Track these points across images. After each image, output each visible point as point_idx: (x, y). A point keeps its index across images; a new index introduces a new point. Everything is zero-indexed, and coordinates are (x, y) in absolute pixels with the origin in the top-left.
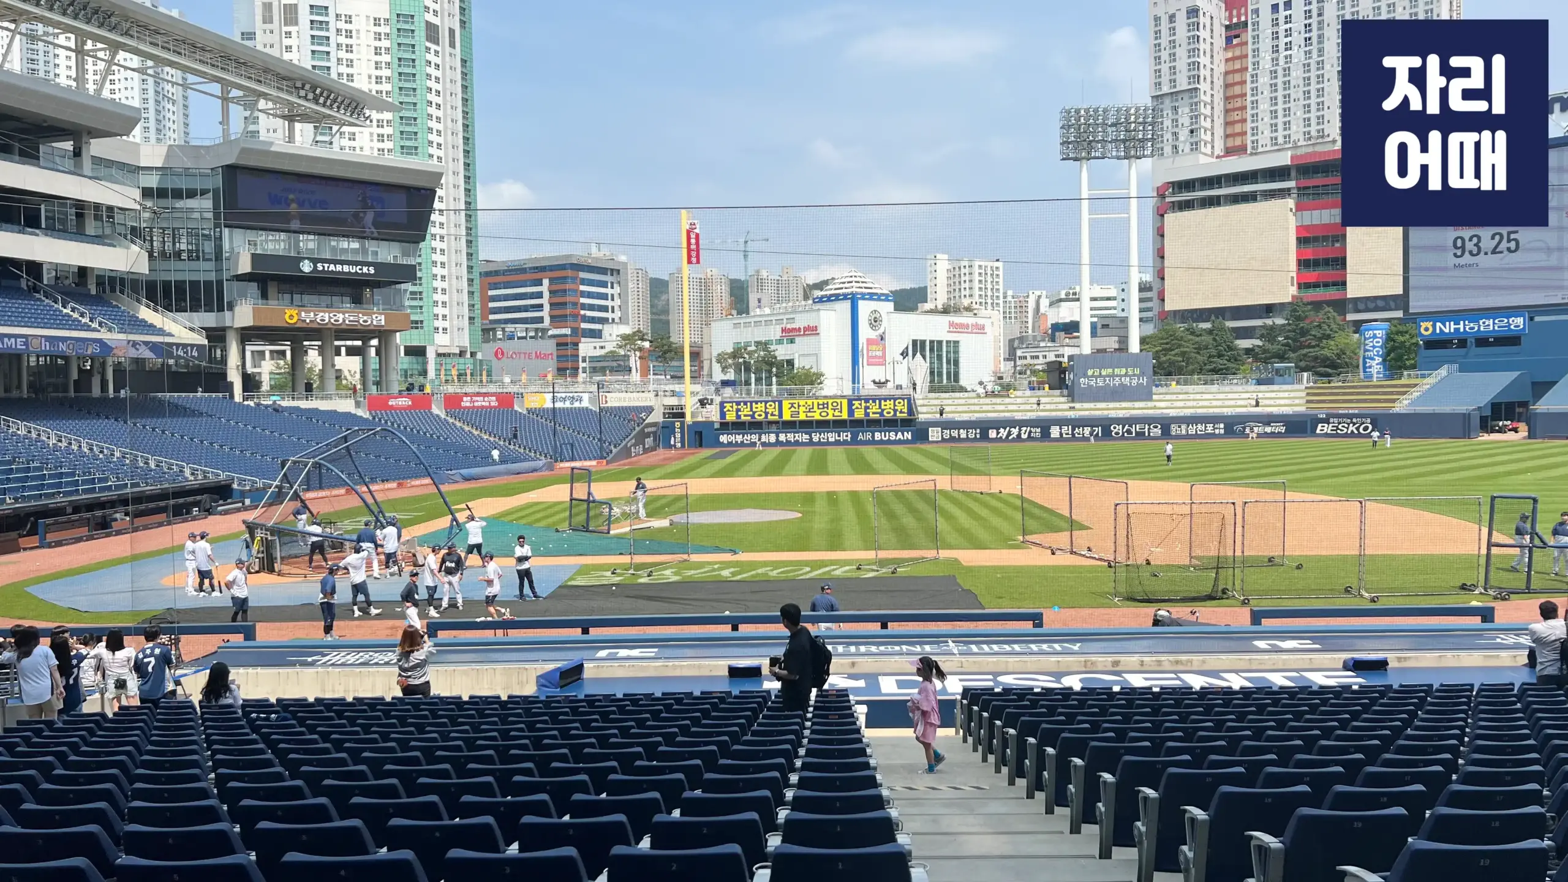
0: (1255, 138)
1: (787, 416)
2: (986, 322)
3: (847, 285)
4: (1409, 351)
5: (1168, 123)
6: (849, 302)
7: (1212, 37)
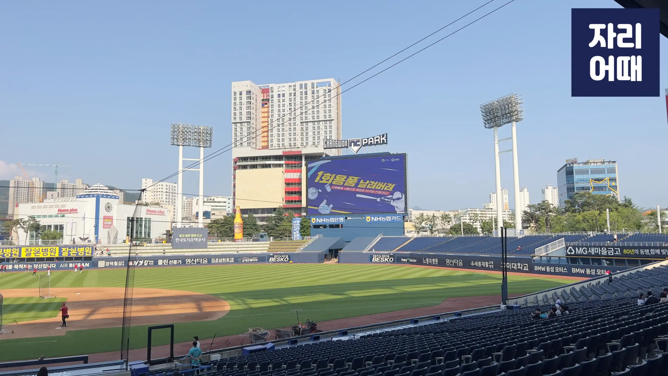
0: (272, 143)
1: (23, 255)
2: (165, 211)
3: (95, 190)
4: (308, 229)
5: (238, 134)
6: (95, 198)
7: (256, 103)
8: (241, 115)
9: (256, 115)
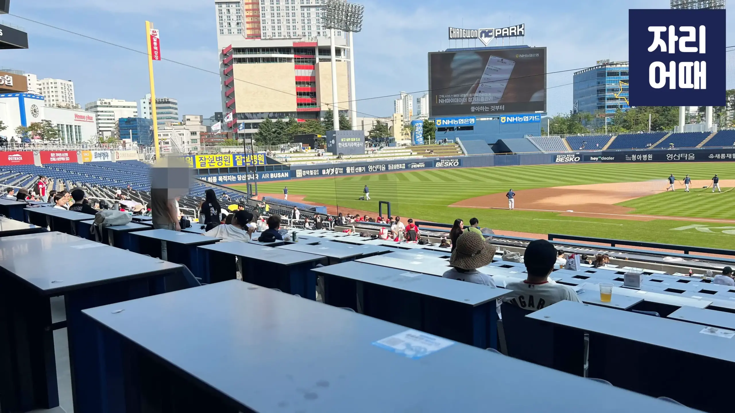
0: (265, 31)
6: (17, 99)
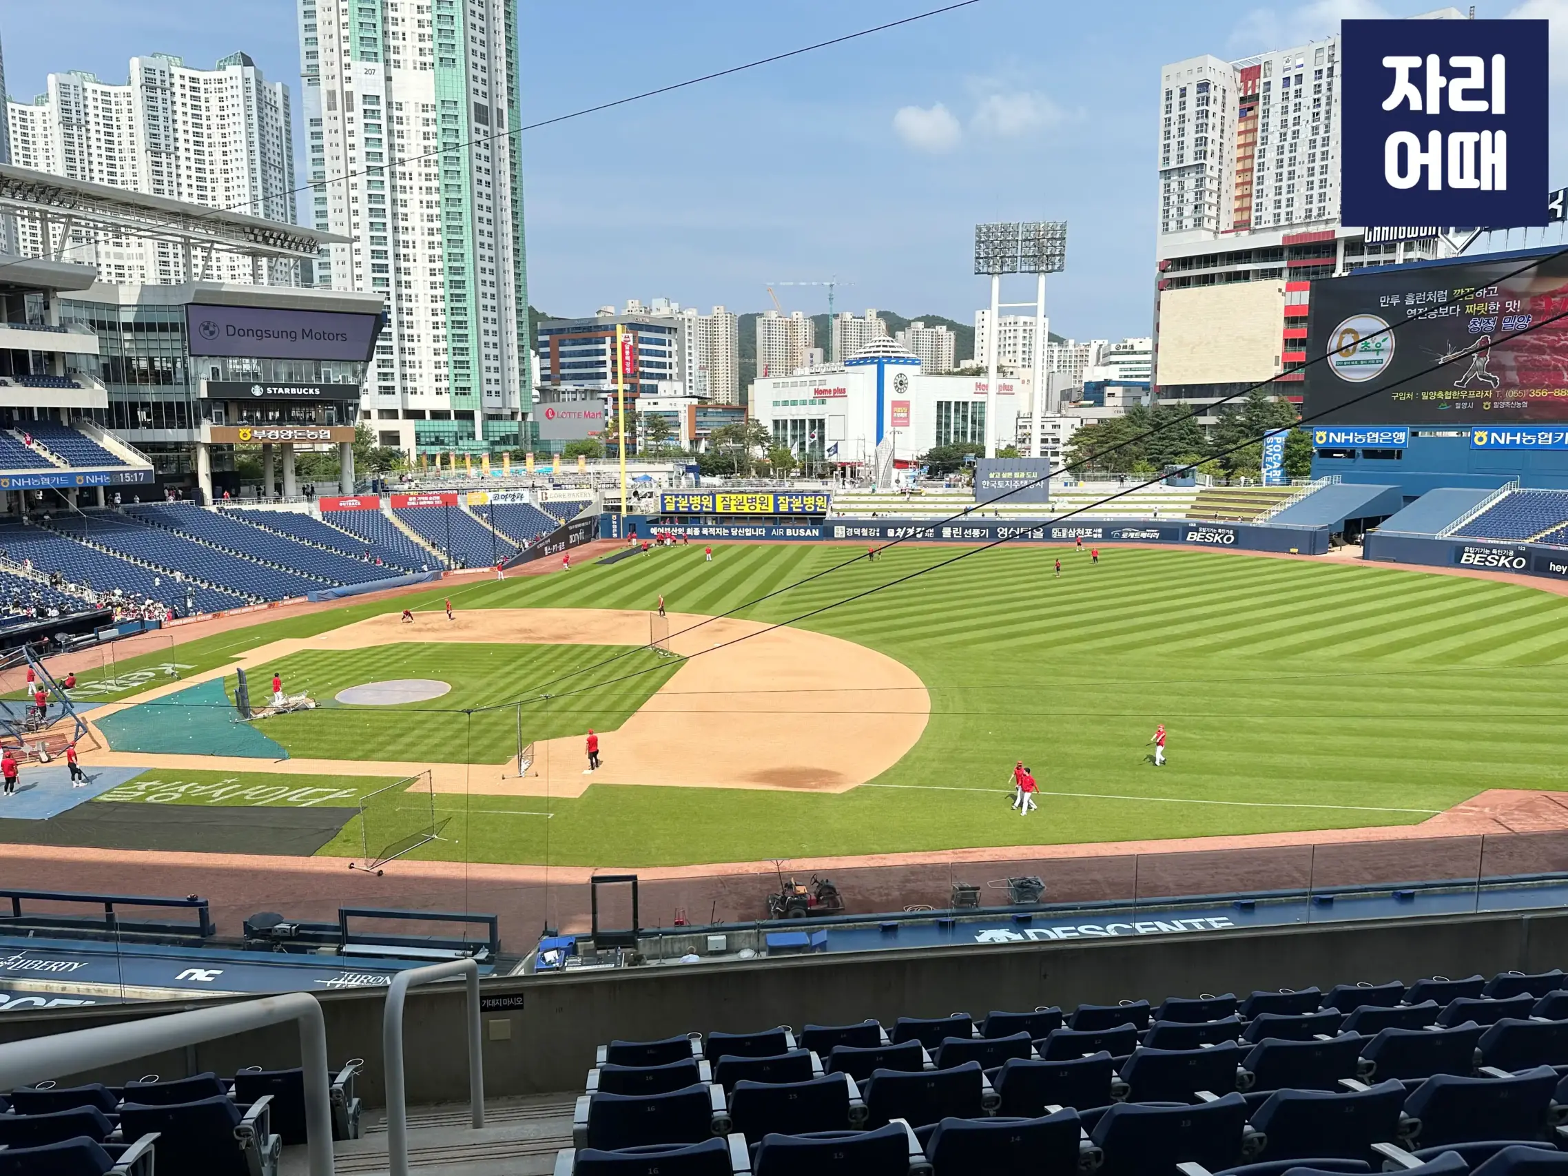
0: (1259, 214)
1: (719, 509)
2: (1015, 383)
3: (875, 349)
4: (1304, 458)
5: (1174, 198)
6: (875, 366)
7: (1223, 111)
8: (1182, 148)
9: (1221, 144)
